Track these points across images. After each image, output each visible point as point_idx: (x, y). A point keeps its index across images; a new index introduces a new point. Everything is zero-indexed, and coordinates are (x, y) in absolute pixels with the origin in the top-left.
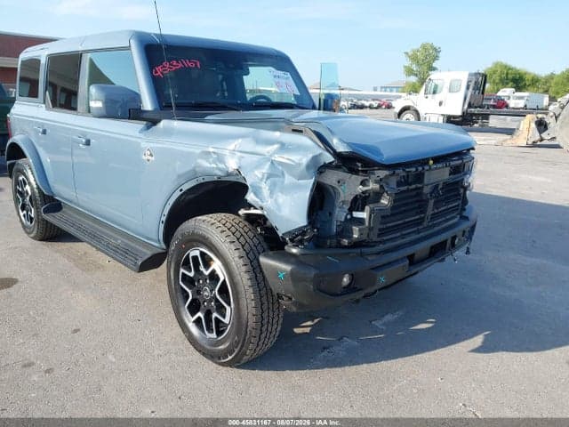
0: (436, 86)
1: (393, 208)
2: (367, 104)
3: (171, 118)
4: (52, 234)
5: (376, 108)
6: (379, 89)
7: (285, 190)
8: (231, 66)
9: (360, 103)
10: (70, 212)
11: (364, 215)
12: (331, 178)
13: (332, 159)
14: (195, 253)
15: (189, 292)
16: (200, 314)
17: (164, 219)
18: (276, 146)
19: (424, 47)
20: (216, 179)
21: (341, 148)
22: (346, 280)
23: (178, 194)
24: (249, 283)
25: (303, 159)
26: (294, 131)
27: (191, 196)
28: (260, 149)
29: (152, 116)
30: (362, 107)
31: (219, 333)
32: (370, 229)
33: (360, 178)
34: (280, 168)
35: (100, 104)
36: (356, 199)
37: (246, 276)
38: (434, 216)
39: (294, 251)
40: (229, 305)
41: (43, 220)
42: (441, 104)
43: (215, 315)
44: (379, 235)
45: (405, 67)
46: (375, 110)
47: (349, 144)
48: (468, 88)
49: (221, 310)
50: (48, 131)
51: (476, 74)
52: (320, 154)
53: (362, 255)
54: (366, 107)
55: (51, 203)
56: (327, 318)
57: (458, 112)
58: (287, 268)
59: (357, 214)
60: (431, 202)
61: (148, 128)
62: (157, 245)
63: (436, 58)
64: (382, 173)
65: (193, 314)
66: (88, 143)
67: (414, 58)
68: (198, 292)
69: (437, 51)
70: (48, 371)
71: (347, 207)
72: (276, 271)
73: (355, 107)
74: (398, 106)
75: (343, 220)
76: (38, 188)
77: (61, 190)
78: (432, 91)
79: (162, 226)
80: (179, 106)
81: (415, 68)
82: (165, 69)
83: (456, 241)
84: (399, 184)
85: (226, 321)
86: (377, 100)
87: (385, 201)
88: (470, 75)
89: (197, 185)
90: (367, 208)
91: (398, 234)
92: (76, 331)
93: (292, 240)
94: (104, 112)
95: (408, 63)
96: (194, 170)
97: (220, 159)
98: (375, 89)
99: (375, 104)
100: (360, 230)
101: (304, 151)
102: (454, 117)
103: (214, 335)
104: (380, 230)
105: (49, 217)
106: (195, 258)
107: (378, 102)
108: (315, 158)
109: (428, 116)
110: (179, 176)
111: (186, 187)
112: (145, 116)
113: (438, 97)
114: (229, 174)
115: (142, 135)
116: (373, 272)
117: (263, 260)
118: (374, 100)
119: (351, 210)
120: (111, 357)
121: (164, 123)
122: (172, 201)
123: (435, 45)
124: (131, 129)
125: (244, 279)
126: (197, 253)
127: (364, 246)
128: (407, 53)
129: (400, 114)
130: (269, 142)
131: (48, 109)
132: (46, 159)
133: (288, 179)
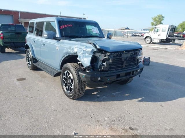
0: (158, 30)
1: (112, 63)
2: (137, 35)
3: (63, 39)
4: (35, 68)
5: (141, 36)
6: (143, 30)
7: (86, 57)
8: (80, 26)
9: (135, 34)
10: (40, 63)
11: (105, 64)
12: (97, 55)
13: (96, 50)
14: (66, 72)
15: (65, 81)
16: (67, 87)
17: (60, 64)
18: (85, 47)
19: (159, 16)
20: (72, 54)
21: (98, 48)
22: (99, 79)
23: (64, 58)
24: (77, 79)
25: (90, 50)
26: (89, 43)
27: (67, 59)
28: (81, 47)
29: (59, 39)
30: (136, 36)
31: (71, 91)
32: (106, 67)
33: (104, 55)
34: (85, 52)
35: (46, 36)
36: (103, 60)
37: (76, 77)
38: (126, 66)
39: (88, 71)
40: (73, 84)
41: (33, 64)
42: (159, 35)
43: (70, 87)
44: (109, 69)
45: (151, 23)
46: (140, 37)
47: (100, 46)
48: (168, 30)
49: (71, 85)
50: (35, 42)
51: (171, 26)
52: (94, 49)
53: (104, 73)
54: (137, 36)
55: (35, 60)
56: (101, 92)
57: (165, 38)
58: (85, 75)
59: (104, 64)
60: (125, 62)
61: (58, 41)
62: (59, 70)
63: (163, 20)
64: (109, 54)
65: (66, 87)
66: (44, 45)
67: (155, 20)
68: (67, 82)
69: (163, 17)
70: (32, 98)
71: (101, 62)
72: (82, 76)
73: (133, 35)
74: (145, 36)
75: (100, 65)
76: (32, 56)
77: (38, 57)
78: (156, 31)
79: (60, 66)
80: (65, 37)
81: (155, 23)
82: (63, 27)
83: (134, 73)
84: (114, 57)
85: (72, 88)
86: (141, 33)
87: (110, 61)
88: (169, 26)
89: (68, 56)
90: (106, 62)
91: (115, 69)
92: (38, 90)
93: (87, 69)
94: (47, 37)
95: (153, 21)
96: (67, 52)
97: (73, 49)
98: (141, 30)
99: (140, 35)
100: (103, 67)
101: (90, 48)
102: (163, 40)
103: (70, 92)
104: (109, 68)
105: (34, 64)
106: (66, 73)
107: (141, 34)
108: (93, 50)
109: (154, 39)
110: (64, 53)
111: (65, 56)
112: (57, 38)
113: (158, 33)
114: (75, 53)
115: (56, 43)
116: (106, 77)
117: (80, 73)
118: (140, 33)
119: (102, 63)
120: (46, 96)
121: (61, 40)
122: (62, 60)
123: (162, 15)
124: (54, 42)
125: (76, 78)
126: (67, 72)
127: (105, 71)
128: (152, 18)
129: (145, 38)
130: (84, 46)
131: (35, 36)
132: (35, 49)
133: (87, 55)
